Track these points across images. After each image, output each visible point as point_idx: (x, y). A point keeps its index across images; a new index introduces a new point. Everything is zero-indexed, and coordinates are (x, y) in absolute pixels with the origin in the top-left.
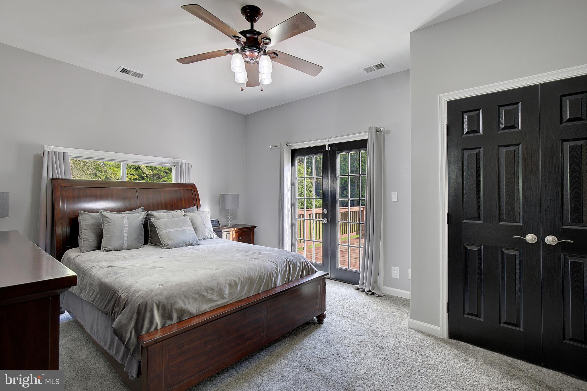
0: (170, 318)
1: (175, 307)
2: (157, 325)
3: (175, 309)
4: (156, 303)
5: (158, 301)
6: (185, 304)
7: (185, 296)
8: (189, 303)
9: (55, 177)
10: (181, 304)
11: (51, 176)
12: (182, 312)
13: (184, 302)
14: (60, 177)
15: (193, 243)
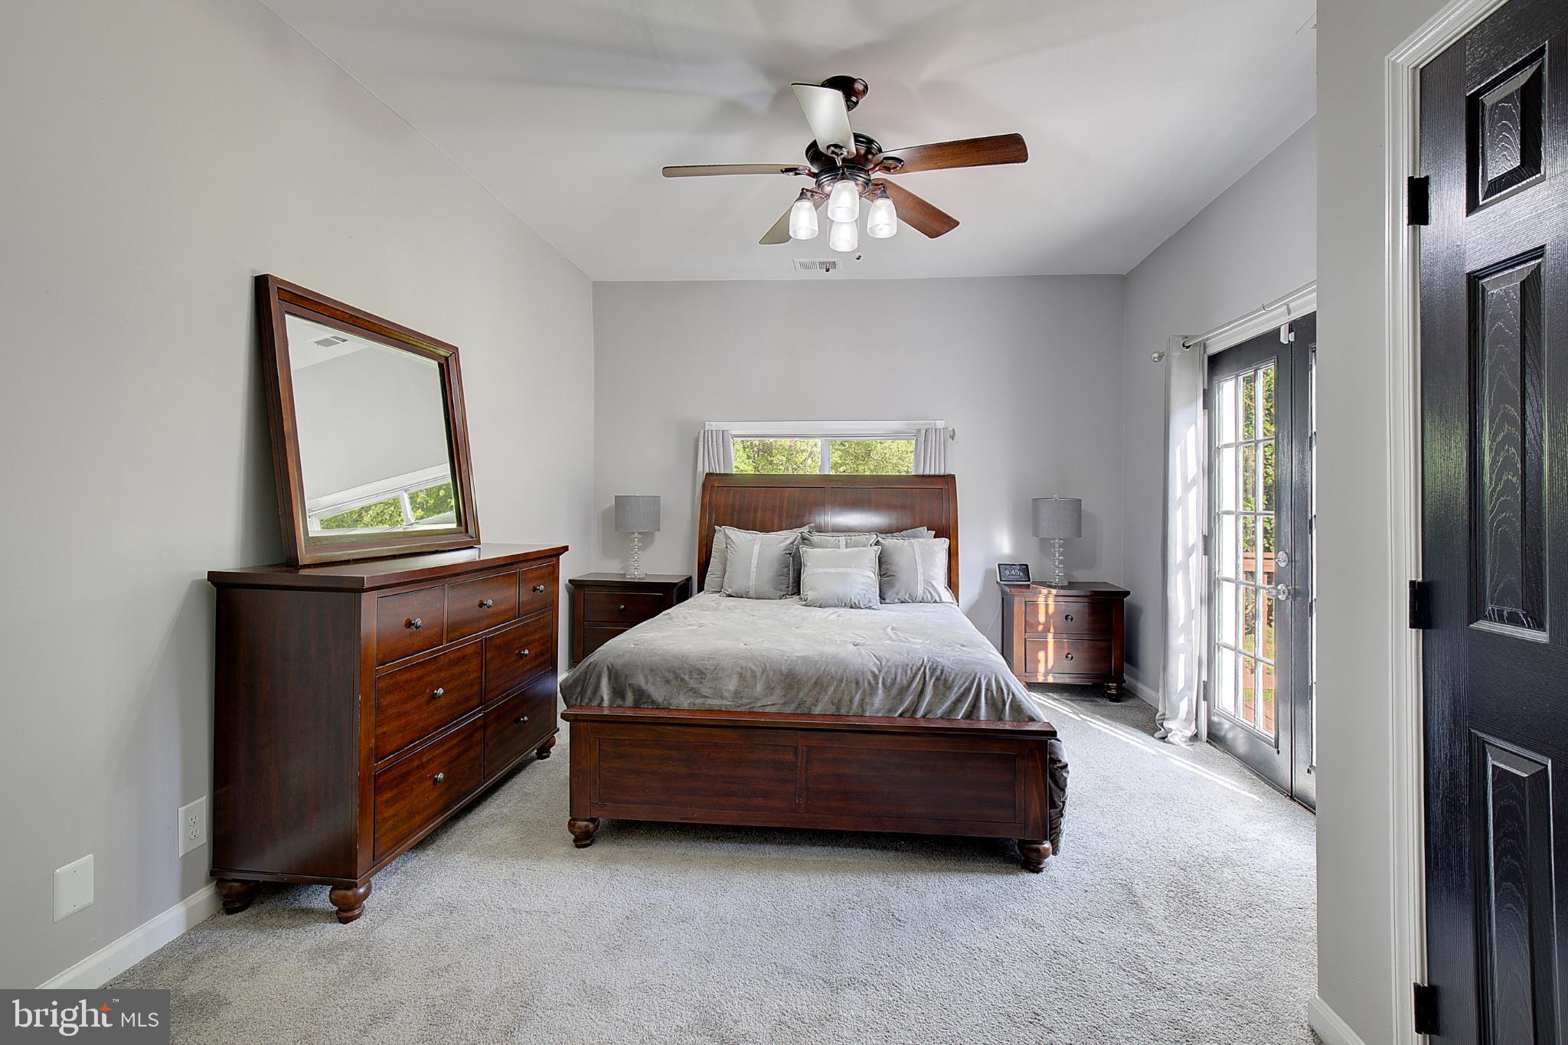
0: (623, 696)
1: (630, 682)
2: (602, 699)
3: (629, 685)
4: (608, 667)
5: (612, 665)
6: (647, 683)
7: (653, 670)
8: (654, 684)
9: (711, 471)
10: (640, 681)
11: (707, 471)
12: (641, 695)
13: (646, 677)
14: (718, 472)
15: (859, 604)
